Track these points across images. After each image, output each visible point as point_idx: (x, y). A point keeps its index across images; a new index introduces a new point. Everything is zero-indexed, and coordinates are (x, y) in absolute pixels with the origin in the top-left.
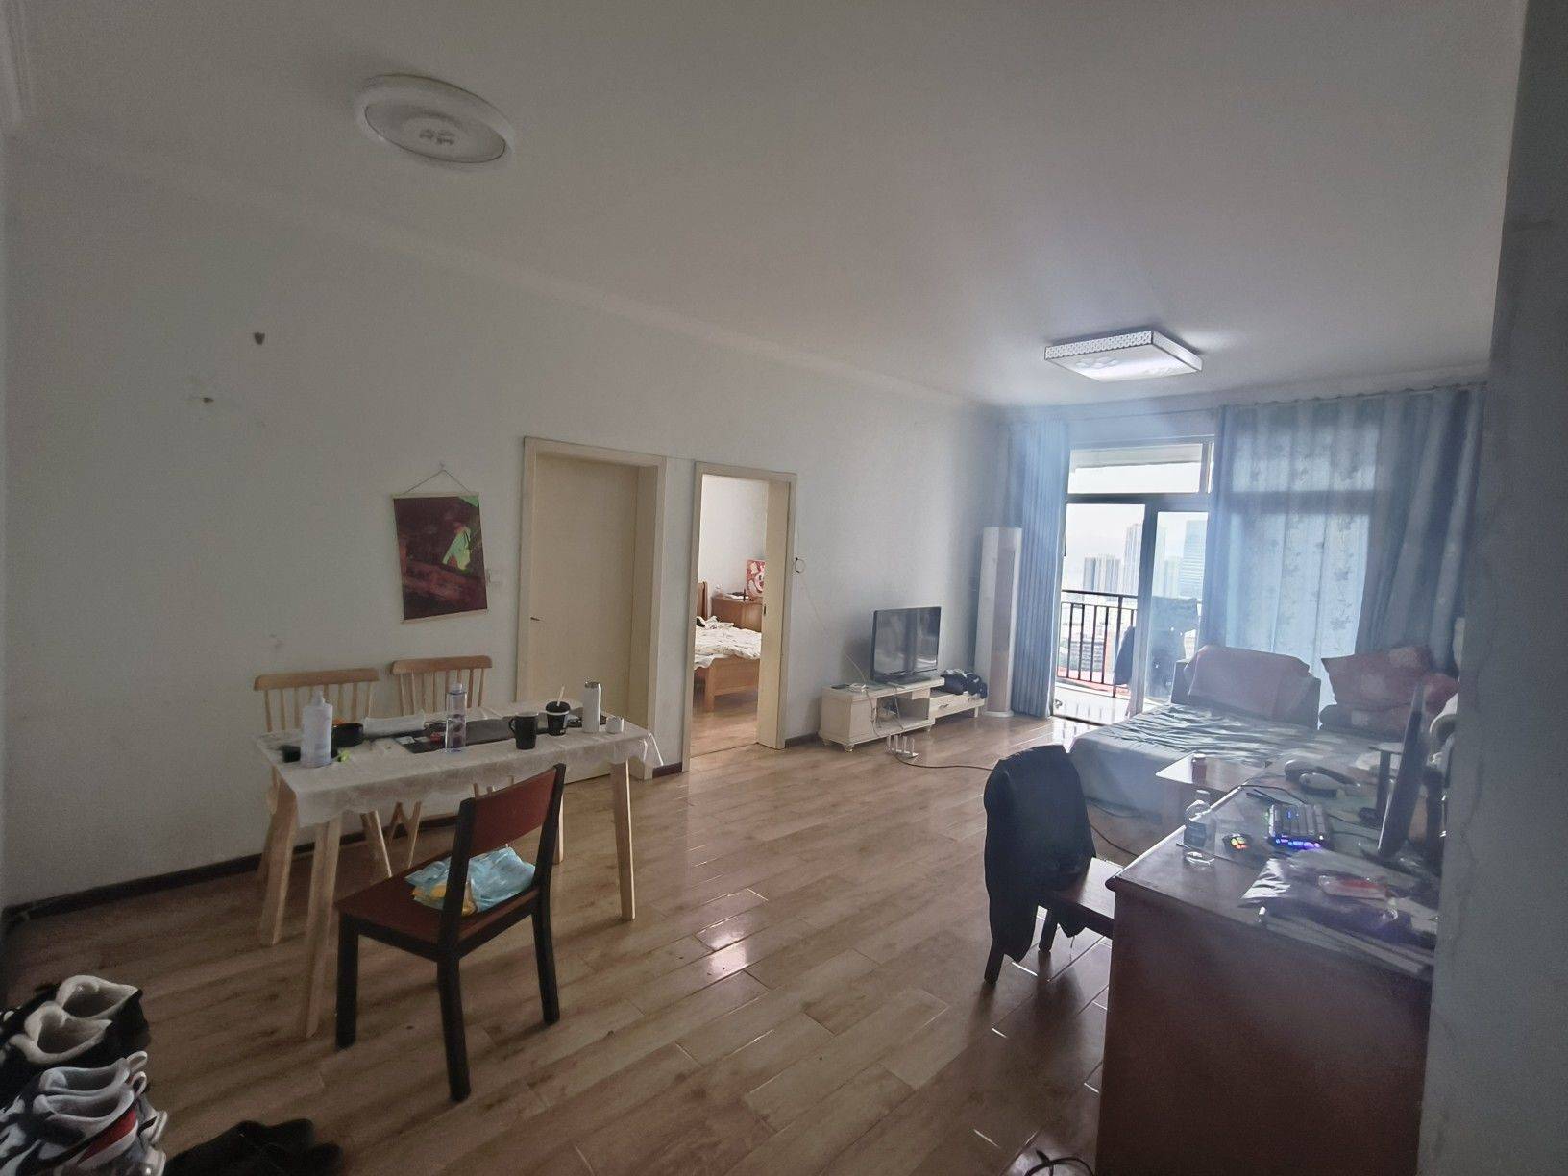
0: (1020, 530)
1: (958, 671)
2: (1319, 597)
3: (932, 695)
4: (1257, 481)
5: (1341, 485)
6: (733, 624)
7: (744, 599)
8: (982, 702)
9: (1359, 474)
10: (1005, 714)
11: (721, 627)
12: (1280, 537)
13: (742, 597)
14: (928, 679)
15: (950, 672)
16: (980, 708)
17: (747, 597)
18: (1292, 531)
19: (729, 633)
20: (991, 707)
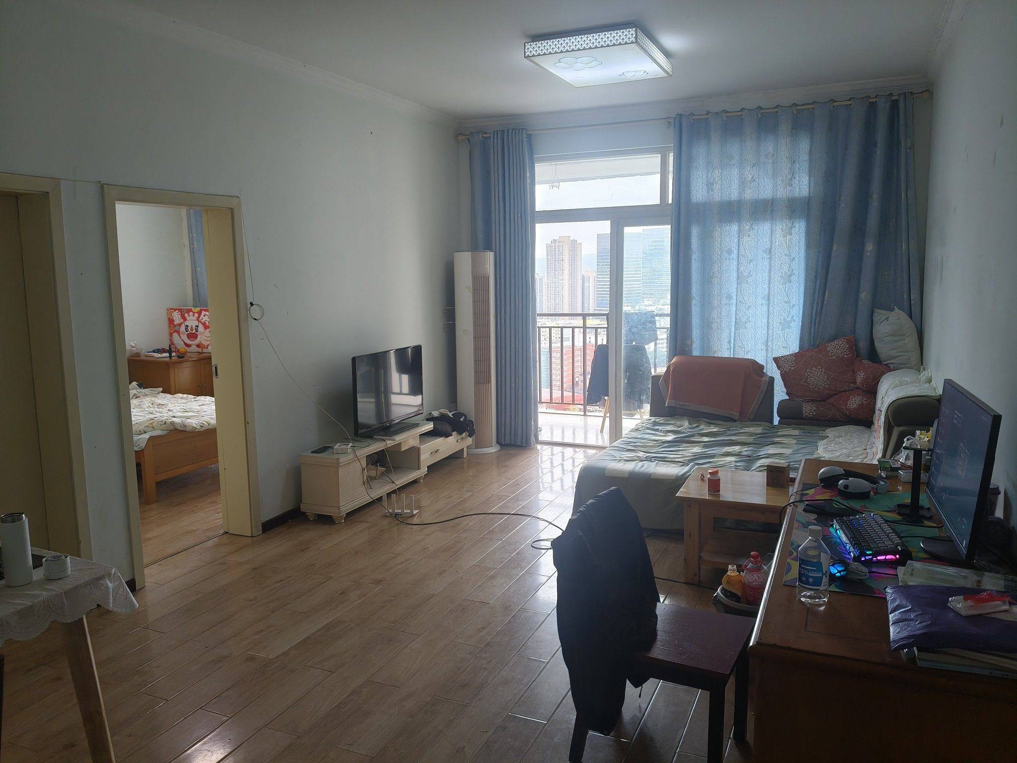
0: (492, 254)
1: (443, 411)
2: (769, 300)
3: (421, 442)
4: (713, 190)
5: (782, 193)
6: (161, 389)
7: (170, 357)
8: (470, 441)
9: (796, 182)
10: (493, 449)
11: (146, 395)
12: (735, 245)
13: (167, 355)
14: (416, 425)
15: (436, 414)
16: (468, 447)
17: (174, 354)
18: (746, 239)
19: (160, 401)
20: (478, 444)
